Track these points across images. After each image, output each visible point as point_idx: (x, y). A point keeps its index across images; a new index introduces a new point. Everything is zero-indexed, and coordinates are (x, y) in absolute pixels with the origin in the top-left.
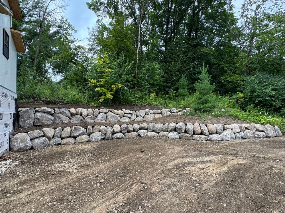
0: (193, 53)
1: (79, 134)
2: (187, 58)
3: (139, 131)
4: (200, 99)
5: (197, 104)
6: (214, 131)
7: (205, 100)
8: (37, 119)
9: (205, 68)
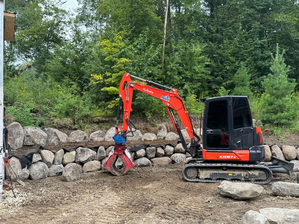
0: (261, 23)
1: (88, 159)
2: (249, 34)
3: (173, 155)
4: (271, 104)
5: (267, 113)
6: (292, 155)
7: (280, 106)
8: (27, 136)
9: (280, 54)
